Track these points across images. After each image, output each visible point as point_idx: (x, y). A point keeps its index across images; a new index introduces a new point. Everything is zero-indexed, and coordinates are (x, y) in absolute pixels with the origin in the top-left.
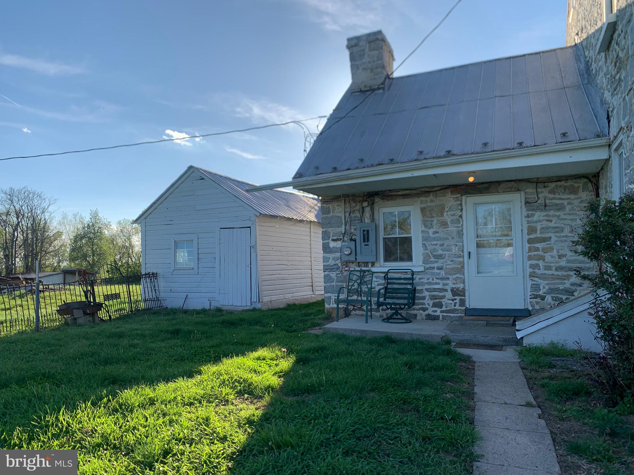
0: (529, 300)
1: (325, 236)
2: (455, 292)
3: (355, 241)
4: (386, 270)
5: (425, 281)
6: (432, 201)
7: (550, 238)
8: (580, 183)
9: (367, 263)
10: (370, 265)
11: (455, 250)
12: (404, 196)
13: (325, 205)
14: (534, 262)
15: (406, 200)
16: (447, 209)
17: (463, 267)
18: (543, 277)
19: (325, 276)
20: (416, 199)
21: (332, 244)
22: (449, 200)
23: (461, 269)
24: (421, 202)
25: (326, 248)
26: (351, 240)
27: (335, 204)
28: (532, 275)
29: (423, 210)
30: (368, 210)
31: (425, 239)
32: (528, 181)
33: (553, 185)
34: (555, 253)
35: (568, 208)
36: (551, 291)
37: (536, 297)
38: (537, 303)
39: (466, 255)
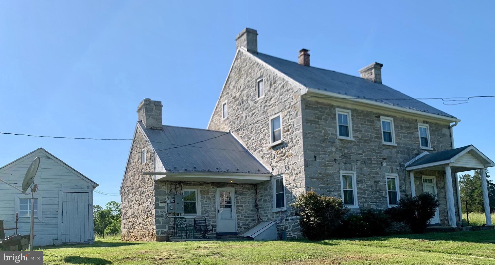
0: (237, 229)
1: (157, 200)
2: (213, 226)
3: (174, 203)
6: (204, 188)
7: (243, 205)
8: (250, 187)
11: (213, 209)
12: (194, 184)
13: (157, 185)
14: (238, 214)
15: (195, 186)
16: (210, 192)
17: (215, 216)
18: (241, 220)
19: (156, 220)
20: (198, 186)
21: (160, 205)
22: (211, 188)
23: (215, 217)
25: (157, 206)
26: (172, 202)
27: (162, 184)
28: (238, 219)
29: (201, 191)
31: (202, 204)
32: (237, 184)
33: (243, 186)
34: (244, 211)
35: (248, 195)
36: (243, 225)
37: (239, 227)
38: (239, 230)
39: (217, 211)
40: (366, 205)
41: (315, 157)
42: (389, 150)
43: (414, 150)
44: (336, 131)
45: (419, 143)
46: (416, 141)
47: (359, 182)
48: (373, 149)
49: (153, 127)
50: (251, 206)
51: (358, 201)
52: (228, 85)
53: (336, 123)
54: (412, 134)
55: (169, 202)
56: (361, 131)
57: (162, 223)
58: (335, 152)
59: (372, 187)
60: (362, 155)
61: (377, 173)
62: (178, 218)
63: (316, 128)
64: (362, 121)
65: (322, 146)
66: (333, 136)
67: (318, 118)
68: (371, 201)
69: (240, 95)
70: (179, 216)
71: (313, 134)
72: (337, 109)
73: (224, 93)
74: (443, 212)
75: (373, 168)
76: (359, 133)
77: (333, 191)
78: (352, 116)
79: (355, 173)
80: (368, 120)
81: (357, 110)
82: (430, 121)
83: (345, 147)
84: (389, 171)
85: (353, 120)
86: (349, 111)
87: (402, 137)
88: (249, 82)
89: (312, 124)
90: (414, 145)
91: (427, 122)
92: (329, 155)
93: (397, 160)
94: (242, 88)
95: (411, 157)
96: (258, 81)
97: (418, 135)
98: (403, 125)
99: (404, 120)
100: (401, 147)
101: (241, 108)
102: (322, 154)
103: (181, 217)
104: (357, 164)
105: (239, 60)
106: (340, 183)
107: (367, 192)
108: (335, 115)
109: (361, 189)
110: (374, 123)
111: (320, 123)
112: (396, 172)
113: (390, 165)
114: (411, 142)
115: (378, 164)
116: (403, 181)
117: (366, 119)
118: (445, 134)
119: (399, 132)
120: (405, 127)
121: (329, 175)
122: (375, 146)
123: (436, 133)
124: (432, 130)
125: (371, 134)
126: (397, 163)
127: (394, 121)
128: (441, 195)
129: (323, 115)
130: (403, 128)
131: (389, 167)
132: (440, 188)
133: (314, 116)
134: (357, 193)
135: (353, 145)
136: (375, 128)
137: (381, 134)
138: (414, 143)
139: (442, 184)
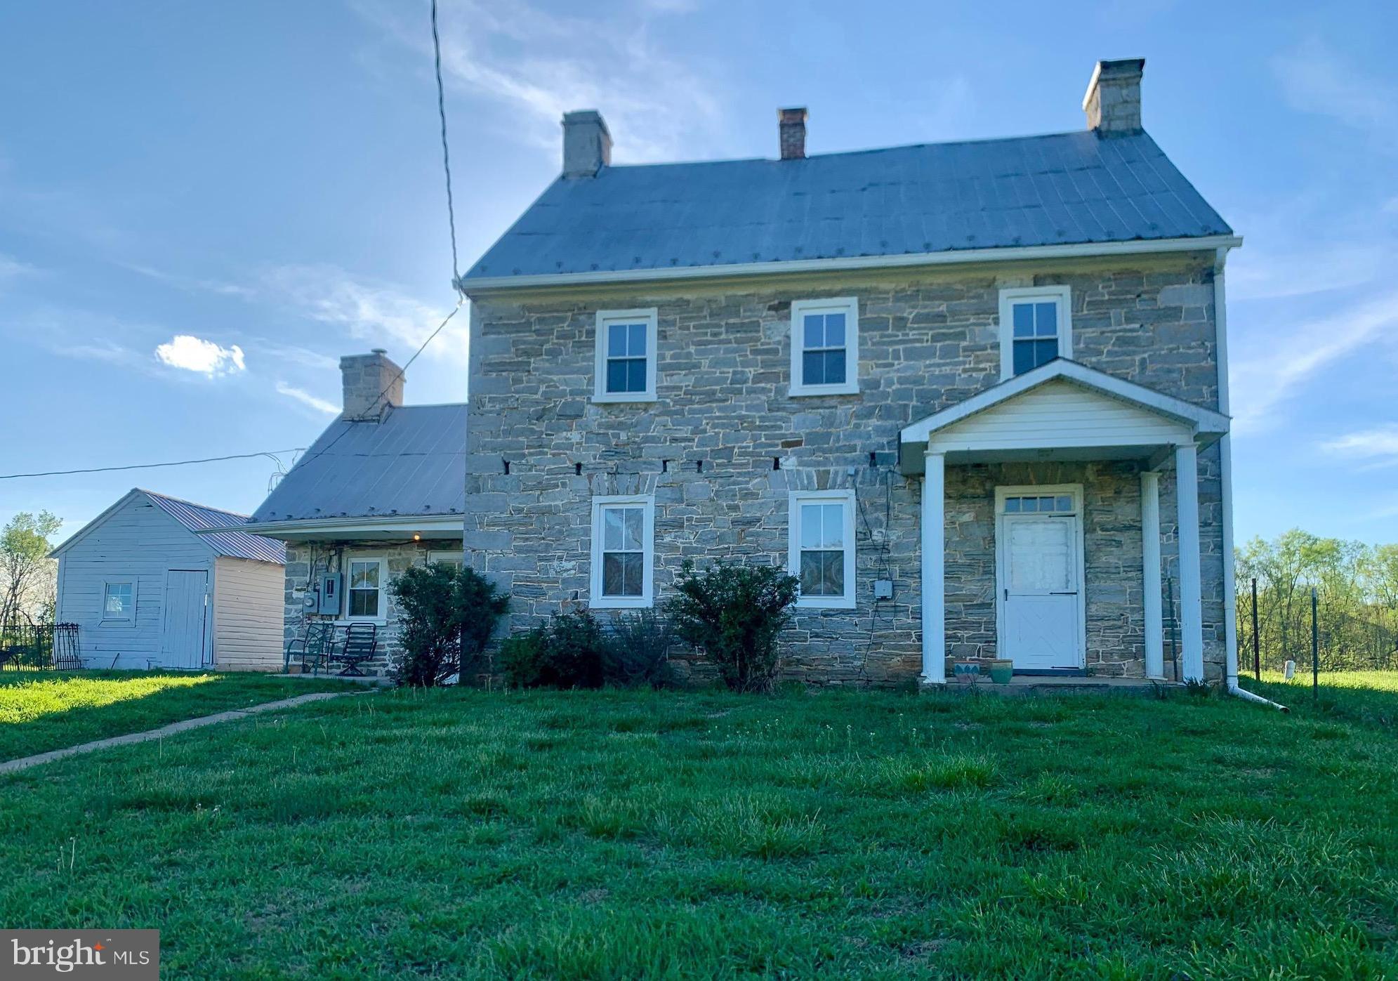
1: (289, 584)
3: (318, 591)
4: (349, 624)
5: (387, 636)
6: (400, 554)
9: (331, 616)
10: (334, 618)
12: (373, 546)
13: (290, 552)
15: (375, 551)
16: (412, 564)
19: (286, 630)
20: (384, 551)
21: (296, 595)
22: (416, 553)
24: (390, 554)
25: (289, 599)
26: (315, 590)
27: (302, 550)
29: (390, 562)
30: (335, 559)
31: (390, 593)
41: (507, 465)
42: (821, 411)
44: (591, 382)
45: (997, 368)
46: (979, 363)
47: (661, 526)
48: (741, 418)
49: (358, 416)
51: (656, 588)
53: (592, 358)
54: (962, 335)
55: (310, 590)
56: (696, 366)
58: (577, 443)
59: (721, 538)
60: (693, 440)
61: (750, 495)
62: (330, 625)
63: (517, 381)
64: (706, 334)
65: (533, 432)
66: (578, 398)
67: (527, 353)
70: (333, 621)
71: (506, 400)
72: (600, 314)
74: (1119, 623)
75: (732, 479)
76: (685, 375)
78: (663, 323)
79: (651, 500)
80: (731, 326)
81: (688, 302)
82: (1079, 270)
83: (621, 423)
84: (811, 482)
85: (662, 335)
87: (896, 356)
89: (504, 374)
91: (1058, 279)
92: (554, 455)
93: (858, 443)
97: (994, 336)
98: (909, 314)
100: (885, 395)
102: (531, 454)
104: (665, 470)
106: (589, 532)
107: (698, 557)
108: (591, 333)
109: (672, 548)
110: (759, 331)
111: (532, 365)
112: (843, 486)
113: (818, 464)
114: (947, 370)
115: (756, 465)
116: (882, 516)
117: (723, 323)
118: (1178, 310)
119: (885, 339)
120: (919, 319)
121: (550, 512)
122: (748, 408)
123: (1112, 312)
124: (1089, 303)
125: (740, 369)
126: (858, 453)
127: (862, 308)
128: (1109, 558)
129: (547, 341)
130: (909, 325)
131: (812, 470)
132: (1103, 530)
133: (513, 350)
134: (657, 560)
135: (655, 415)
136: (760, 347)
137: (787, 363)
138: (965, 371)
139: (1125, 512)
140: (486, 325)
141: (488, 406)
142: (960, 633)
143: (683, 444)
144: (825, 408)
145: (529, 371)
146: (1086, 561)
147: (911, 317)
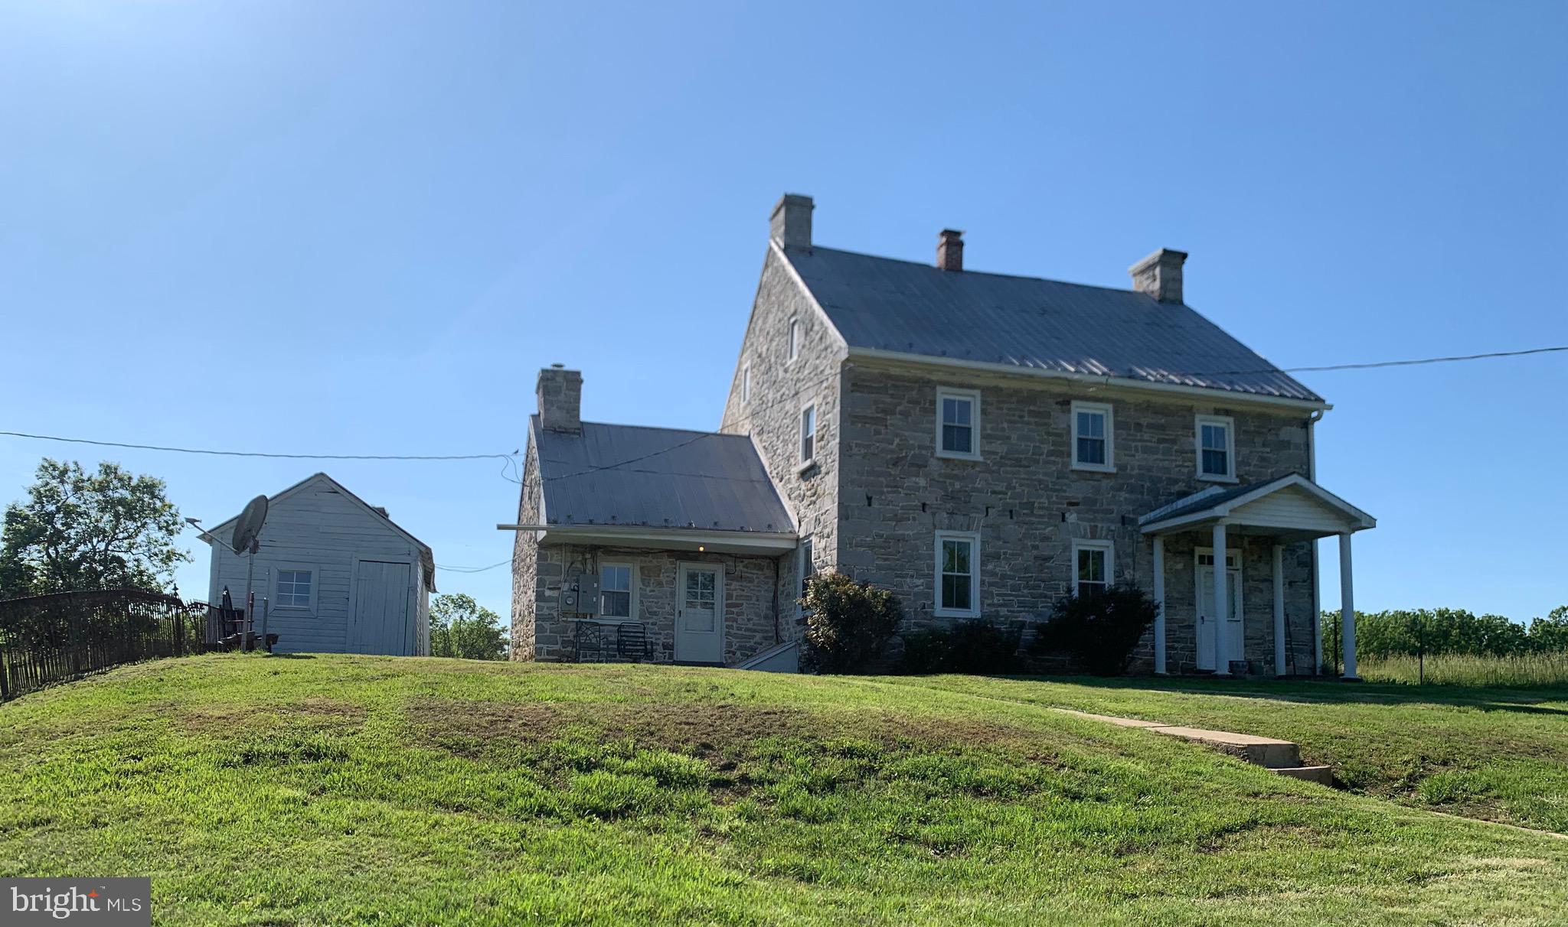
0: (724, 655)
1: (541, 583)
2: (666, 646)
3: (578, 591)
6: (651, 561)
7: (742, 604)
8: (764, 563)
10: (588, 617)
11: (668, 608)
12: (626, 554)
13: (543, 551)
14: (729, 623)
15: (628, 558)
16: (663, 571)
17: (673, 624)
18: (735, 636)
19: (537, 626)
20: (637, 558)
21: (548, 593)
22: (666, 562)
23: (672, 626)
24: (641, 561)
25: (540, 597)
26: (572, 590)
27: (554, 552)
28: (728, 634)
29: (641, 568)
30: (590, 562)
31: (642, 596)
32: (730, 555)
33: (746, 561)
34: (745, 617)
35: (756, 581)
36: (741, 648)
37: (729, 652)
38: (730, 657)
39: (677, 612)
40: (1003, 611)
41: (869, 499)
42: (1091, 482)
43: (1176, 481)
44: (933, 440)
45: (1195, 466)
46: (1184, 461)
47: (986, 558)
48: (1040, 482)
49: (559, 427)
50: (764, 607)
51: (982, 604)
52: (753, 325)
53: (934, 422)
54: (1174, 442)
55: (566, 589)
56: (1009, 438)
57: (551, 632)
58: (924, 487)
59: (1026, 570)
60: (1007, 494)
61: (1046, 539)
62: (586, 623)
63: (877, 433)
64: (1014, 415)
65: (890, 475)
66: (924, 452)
67: (884, 411)
68: (1019, 602)
69: (768, 350)
70: (588, 620)
71: (868, 447)
72: (940, 389)
73: (748, 344)
74: (1261, 641)
75: (1035, 526)
76: (1000, 444)
77: (912, 576)
78: (984, 402)
79: (978, 536)
80: (1030, 412)
81: (1001, 389)
82: (1238, 408)
83: (956, 475)
84: (1086, 534)
85: (984, 412)
86: (977, 393)
87: (1137, 450)
88: (780, 321)
89: (867, 425)
90: (1177, 469)
91: (1227, 413)
92: (906, 495)
93: (1115, 508)
94: (771, 333)
95: (1163, 501)
96: (792, 320)
97: (1193, 445)
98: (1144, 421)
99: (1149, 408)
100: (1131, 477)
101: (767, 381)
102: (888, 492)
103: (592, 621)
104: (987, 515)
105: (770, 269)
106: (932, 557)
107: (1011, 582)
108: (933, 403)
109: (993, 574)
110: (1049, 418)
111: (889, 422)
112: (1106, 538)
113: (1090, 520)
114: (1166, 463)
115: (1051, 516)
116: (1129, 560)
117: (1026, 409)
118: (1289, 442)
119: (1130, 438)
120: (1150, 426)
121: (904, 540)
122: (1045, 474)
123: (1256, 440)
124: (1244, 431)
125: (1037, 444)
126: (1114, 515)
127: (1116, 412)
128: (1256, 599)
129: (900, 404)
130: (1144, 430)
131: (1087, 524)
132: (1253, 580)
133: (874, 407)
134: (983, 582)
135: (980, 472)
136: (1051, 430)
137: (1069, 445)
138: (1177, 466)
139: (1264, 571)
140: (853, 385)
141: (855, 450)
142: (1176, 645)
143: (1000, 496)
144: (1095, 480)
145: (886, 426)
146: (1244, 600)
147: (1145, 424)
